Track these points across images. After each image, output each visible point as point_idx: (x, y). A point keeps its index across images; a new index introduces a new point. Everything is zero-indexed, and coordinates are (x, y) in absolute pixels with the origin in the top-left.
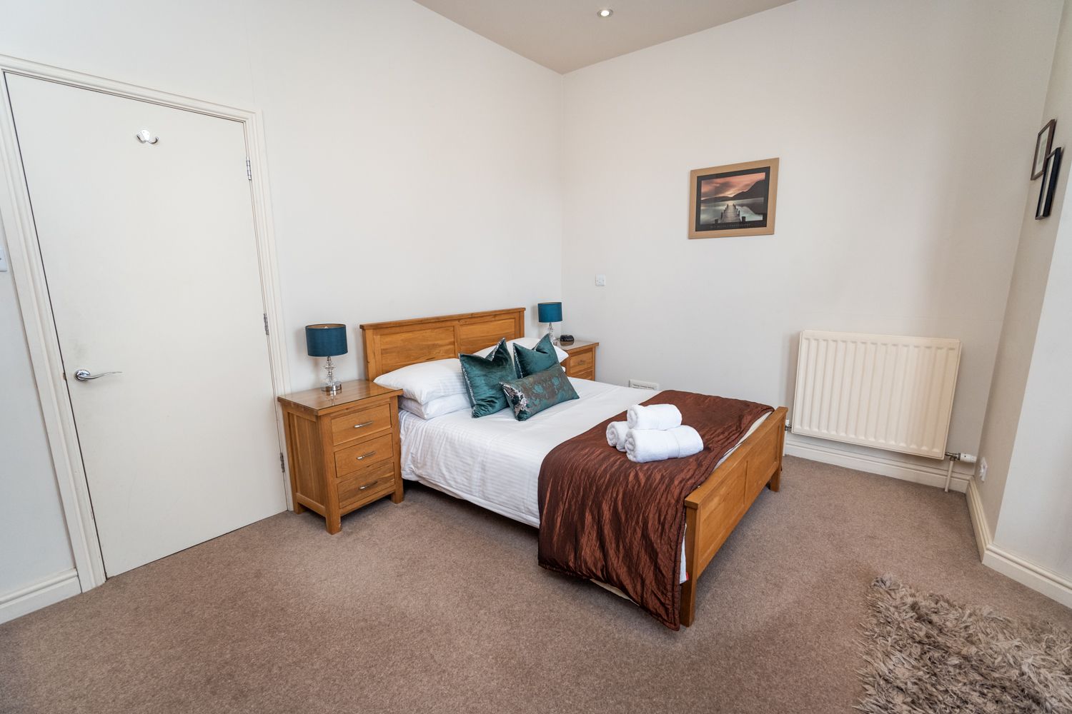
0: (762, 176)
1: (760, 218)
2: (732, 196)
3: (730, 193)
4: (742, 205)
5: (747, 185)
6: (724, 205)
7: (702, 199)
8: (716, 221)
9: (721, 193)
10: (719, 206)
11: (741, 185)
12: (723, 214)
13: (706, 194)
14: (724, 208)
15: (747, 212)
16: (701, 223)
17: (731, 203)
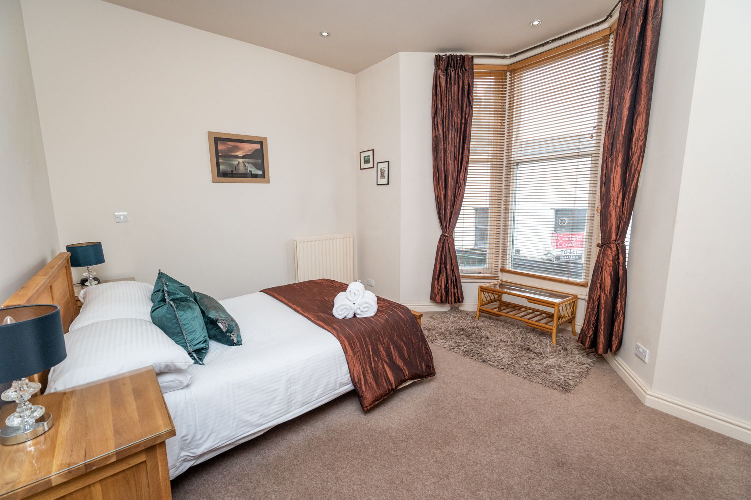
0: (258, 147)
1: (260, 173)
2: (241, 156)
3: (240, 154)
4: (249, 163)
5: (250, 151)
6: (236, 161)
7: (220, 154)
8: (232, 171)
9: (234, 153)
10: (233, 161)
11: (246, 150)
12: (237, 167)
13: (222, 152)
14: (237, 163)
15: (252, 168)
16: (221, 171)
17: (241, 161)
